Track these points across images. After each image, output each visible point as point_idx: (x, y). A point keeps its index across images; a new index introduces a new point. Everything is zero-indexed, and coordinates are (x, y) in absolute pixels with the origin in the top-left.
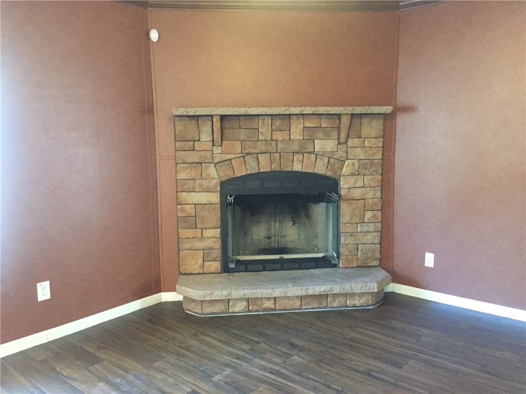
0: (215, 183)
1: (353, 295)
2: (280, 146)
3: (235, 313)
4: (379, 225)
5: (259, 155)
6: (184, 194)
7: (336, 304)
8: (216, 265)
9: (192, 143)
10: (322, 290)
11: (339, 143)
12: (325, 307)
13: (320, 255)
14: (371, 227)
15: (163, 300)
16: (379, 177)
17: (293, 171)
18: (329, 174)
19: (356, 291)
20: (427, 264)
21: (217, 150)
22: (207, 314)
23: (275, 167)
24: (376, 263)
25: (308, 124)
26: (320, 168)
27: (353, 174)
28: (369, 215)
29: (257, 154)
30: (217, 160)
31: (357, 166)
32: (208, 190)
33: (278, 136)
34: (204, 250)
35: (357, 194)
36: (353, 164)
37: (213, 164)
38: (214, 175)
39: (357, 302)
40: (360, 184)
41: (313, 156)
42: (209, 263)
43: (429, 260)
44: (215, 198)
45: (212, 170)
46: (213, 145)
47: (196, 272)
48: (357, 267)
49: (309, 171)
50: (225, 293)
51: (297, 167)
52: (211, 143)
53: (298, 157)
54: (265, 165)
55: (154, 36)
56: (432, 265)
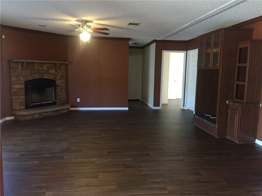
0: (23, 82)
1: (64, 109)
2: (41, 71)
3: (35, 118)
4: (66, 93)
5: (35, 74)
6: (13, 85)
7: (60, 112)
8: (24, 107)
9: (15, 70)
10: (58, 108)
11: (56, 71)
12: (58, 114)
13: (52, 102)
14: (64, 93)
15: (7, 120)
16: (65, 80)
17: (44, 79)
18: (53, 79)
19: (65, 108)
20: (78, 101)
21: (23, 72)
22: (28, 119)
23: (40, 77)
24: (65, 103)
25: (48, 66)
26: (51, 78)
27: (59, 79)
28: (63, 90)
29: (35, 73)
30: (23, 75)
31: (60, 77)
32: (21, 84)
33: (40, 68)
34: (20, 102)
35: (60, 84)
36: (59, 76)
37: (22, 77)
38: (23, 80)
39: (65, 111)
40: (61, 82)
41: (49, 74)
42: (22, 106)
43: (78, 100)
44: (23, 86)
45: (22, 78)
46: (22, 71)
47: (18, 109)
48: (61, 104)
49: (49, 78)
50: (34, 112)
51: (46, 77)
52: (21, 70)
53: (45, 74)
54: (37, 76)
55: (4, 37)
56: (79, 101)
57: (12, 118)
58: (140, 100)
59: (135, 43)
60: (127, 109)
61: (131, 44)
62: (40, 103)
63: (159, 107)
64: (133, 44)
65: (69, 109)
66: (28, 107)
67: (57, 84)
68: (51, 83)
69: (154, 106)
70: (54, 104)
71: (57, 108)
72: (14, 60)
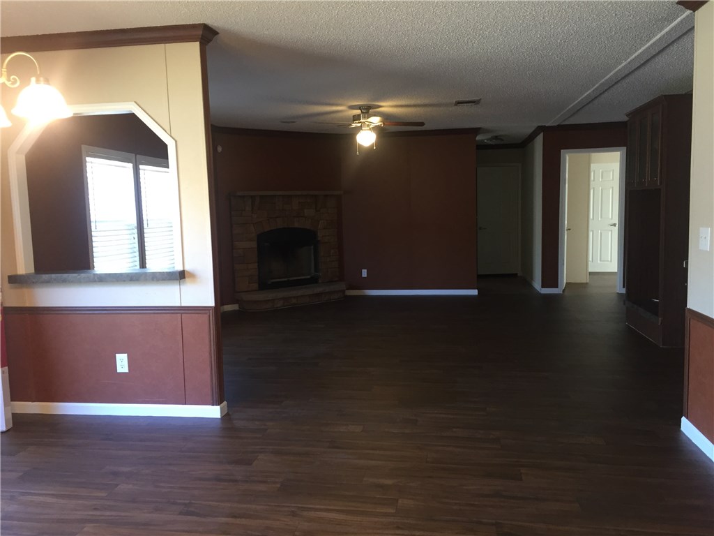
0: (254, 235)
1: (334, 292)
2: (287, 213)
3: (277, 307)
4: (338, 257)
5: (277, 219)
6: (238, 243)
8: (256, 286)
9: (240, 212)
10: (321, 290)
11: (316, 211)
12: (321, 301)
13: (309, 277)
14: (334, 258)
15: (225, 310)
16: (336, 230)
17: (294, 228)
18: (312, 229)
19: (337, 290)
20: (363, 276)
21: (255, 216)
22: (265, 309)
24: (336, 279)
25: (301, 201)
26: (308, 225)
27: (324, 229)
28: (332, 251)
29: (276, 217)
30: (254, 222)
31: (325, 224)
32: (250, 240)
33: (286, 207)
34: (249, 276)
35: (326, 239)
36: (324, 222)
37: (252, 225)
38: (253, 231)
39: (336, 296)
40: (327, 234)
41: (304, 219)
42: (252, 284)
43: (364, 273)
44: (254, 244)
45: (252, 228)
47: (245, 290)
48: (326, 281)
49: (302, 227)
51: (296, 225)
52: (251, 212)
53: (296, 219)
55: (220, 149)
56: (366, 276)
57: (235, 307)
58: (519, 275)
59: (496, 138)
60: (474, 292)
61: (487, 140)
62: (286, 279)
63: (557, 287)
64: (491, 139)
65: (343, 292)
66: (263, 286)
67: (319, 239)
68: (307, 238)
69: (542, 287)
70: (314, 281)
71: (319, 290)
72: (239, 194)
